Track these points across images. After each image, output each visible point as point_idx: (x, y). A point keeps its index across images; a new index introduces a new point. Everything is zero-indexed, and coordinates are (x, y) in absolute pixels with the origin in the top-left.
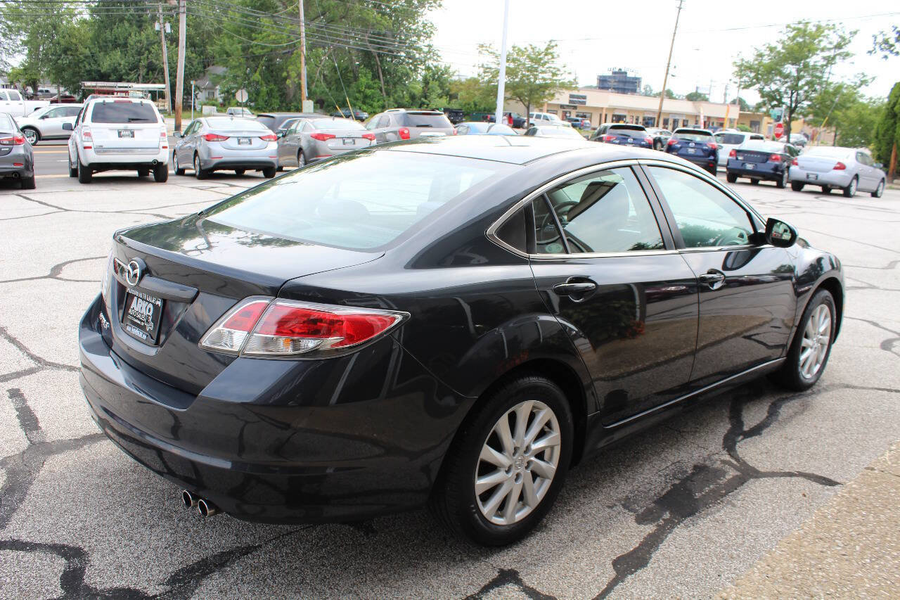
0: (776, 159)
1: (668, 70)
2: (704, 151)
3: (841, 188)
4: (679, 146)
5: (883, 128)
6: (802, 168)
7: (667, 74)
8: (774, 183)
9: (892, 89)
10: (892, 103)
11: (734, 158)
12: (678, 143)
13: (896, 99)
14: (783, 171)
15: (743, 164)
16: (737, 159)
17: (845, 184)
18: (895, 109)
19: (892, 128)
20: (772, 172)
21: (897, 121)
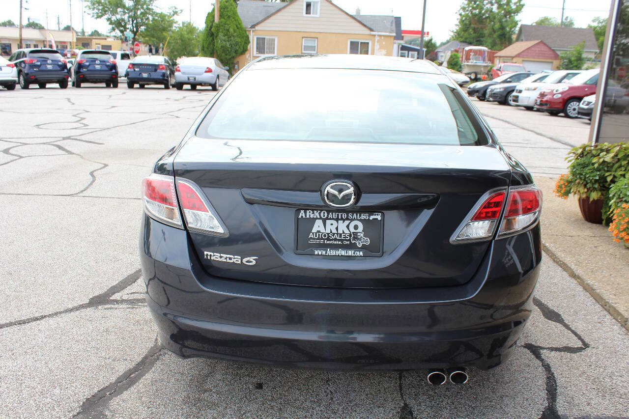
0: (163, 68)
1: (21, 4)
2: (107, 66)
3: (210, 85)
4: (88, 64)
5: (206, 43)
6: (183, 73)
7: (21, 7)
8: (163, 86)
9: (207, 17)
10: (209, 26)
11: (133, 70)
12: (87, 61)
13: (211, 24)
14: (168, 77)
15: (140, 73)
16: (135, 70)
17: (213, 82)
18: (212, 30)
19: (212, 43)
20: (161, 77)
21: (214, 39)
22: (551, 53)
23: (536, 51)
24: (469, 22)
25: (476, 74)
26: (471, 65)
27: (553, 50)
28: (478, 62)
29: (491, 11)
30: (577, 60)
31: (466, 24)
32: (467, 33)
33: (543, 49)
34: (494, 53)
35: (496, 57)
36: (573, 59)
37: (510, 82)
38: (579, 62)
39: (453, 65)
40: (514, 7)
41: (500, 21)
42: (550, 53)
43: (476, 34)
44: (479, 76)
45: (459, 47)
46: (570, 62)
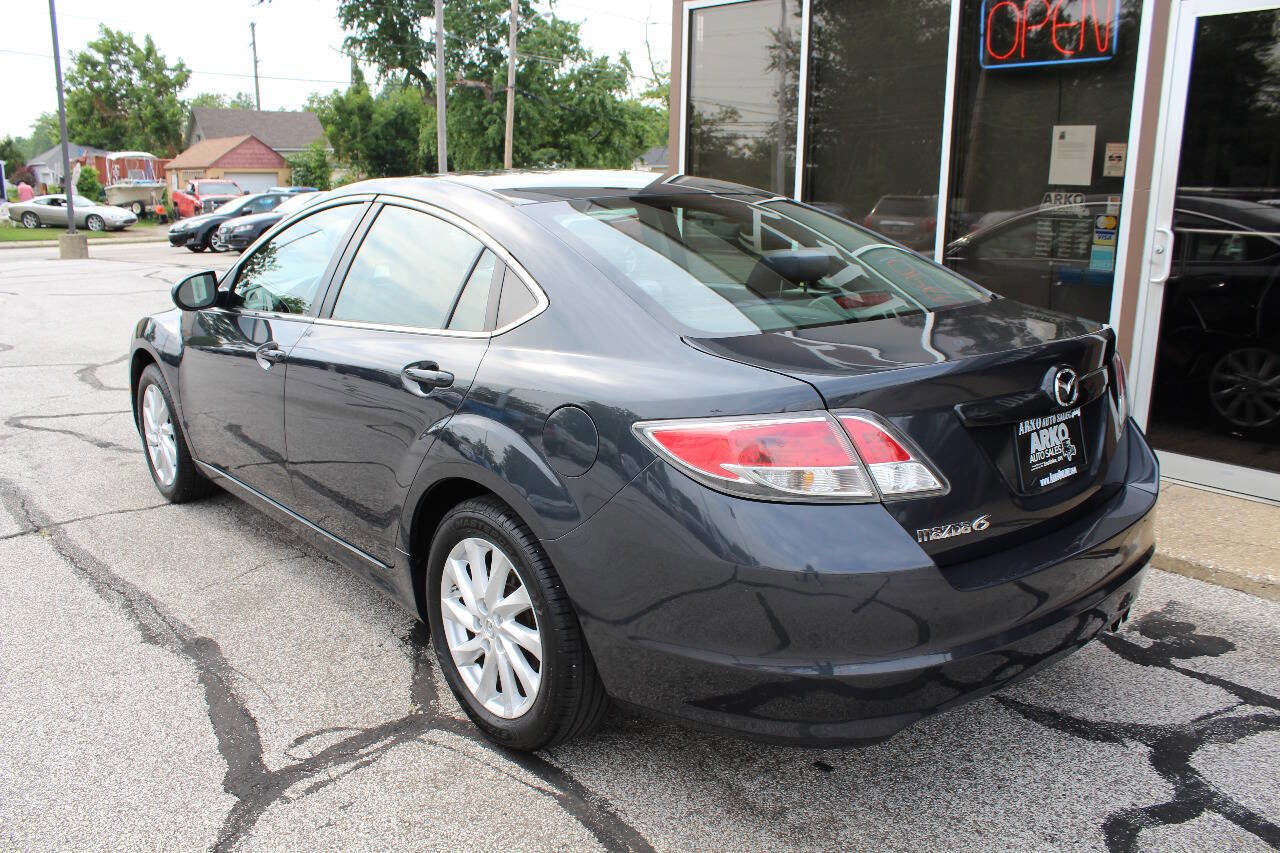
22: (272, 156)
23: (245, 154)
24: (89, 105)
25: (142, 204)
26: (126, 189)
27: (275, 152)
28: (141, 181)
29: (130, 84)
30: (320, 167)
31: (83, 110)
32: (89, 127)
33: (256, 151)
34: (163, 163)
35: (170, 170)
36: (312, 165)
37: (249, 213)
38: (324, 169)
39: (86, 191)
40: (172, 75)
41: (151, 102)
42: (269, 157)
43: (109, 129)
44: (148, 208)
45: (84, 155)
46: (308, 169)
